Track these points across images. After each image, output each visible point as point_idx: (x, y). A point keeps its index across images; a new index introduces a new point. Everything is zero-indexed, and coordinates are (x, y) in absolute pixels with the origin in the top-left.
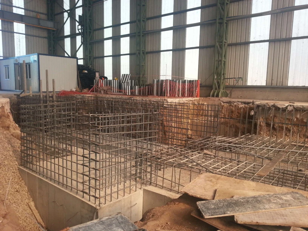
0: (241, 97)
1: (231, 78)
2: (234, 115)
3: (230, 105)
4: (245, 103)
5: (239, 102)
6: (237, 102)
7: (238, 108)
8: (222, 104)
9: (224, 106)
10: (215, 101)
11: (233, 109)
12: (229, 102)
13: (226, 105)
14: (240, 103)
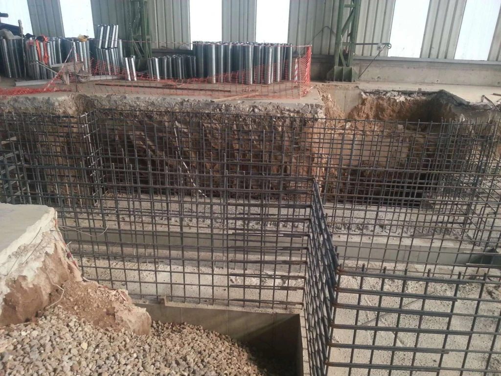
0: (379, 77)
1: (366, 44)
2: (385, 116)
3: (379, 98)
4: (404, 93)
5: (395, 91)
6: (392, 92)
7: (393, 102)
8: (364, 96)
9: (366, 99)
10: (347, 89)
11: (385, 105)
12: (376, 93)
13: (370, 98)
14: (396, 93)
